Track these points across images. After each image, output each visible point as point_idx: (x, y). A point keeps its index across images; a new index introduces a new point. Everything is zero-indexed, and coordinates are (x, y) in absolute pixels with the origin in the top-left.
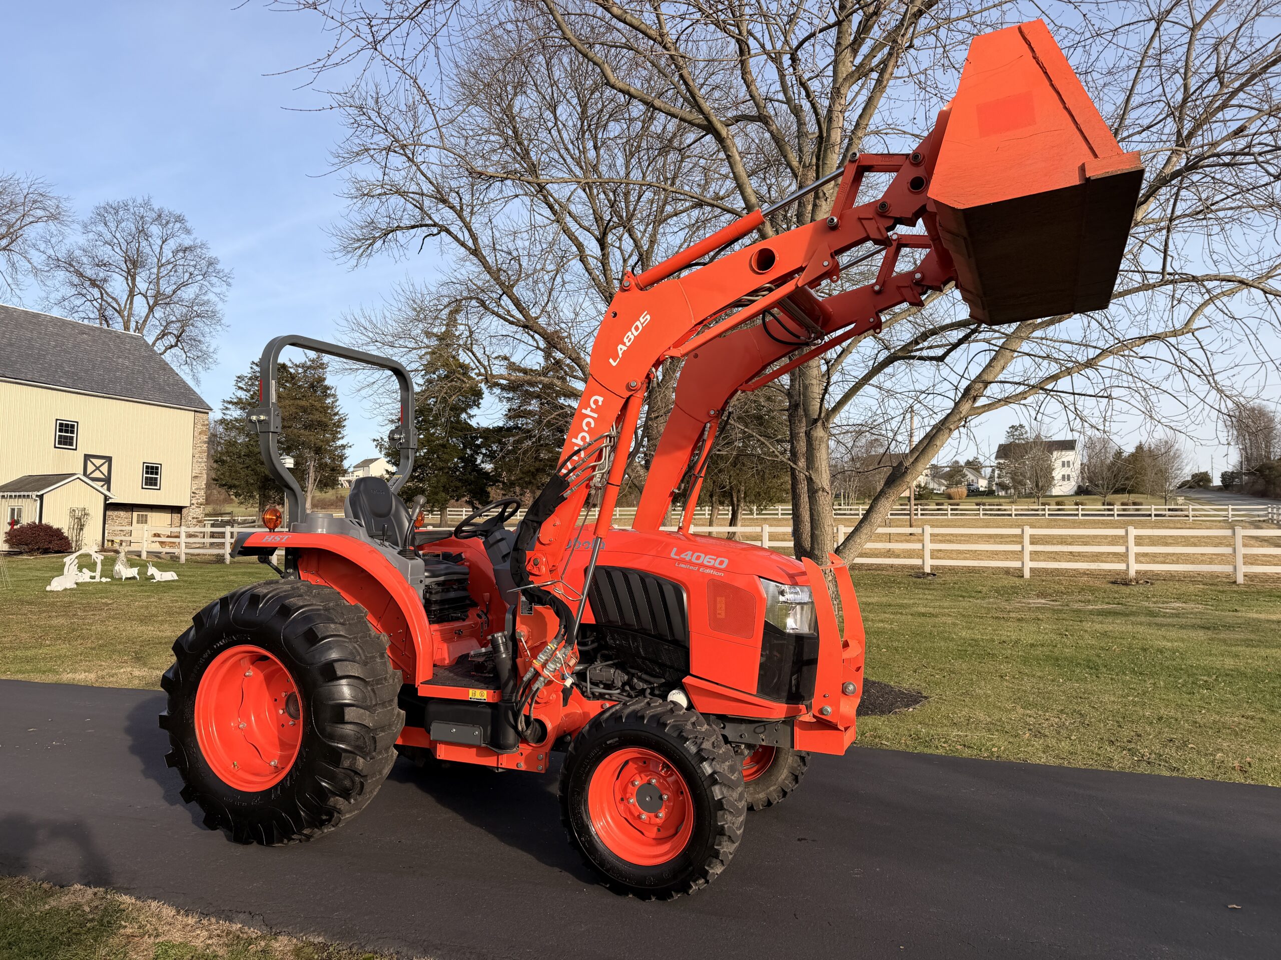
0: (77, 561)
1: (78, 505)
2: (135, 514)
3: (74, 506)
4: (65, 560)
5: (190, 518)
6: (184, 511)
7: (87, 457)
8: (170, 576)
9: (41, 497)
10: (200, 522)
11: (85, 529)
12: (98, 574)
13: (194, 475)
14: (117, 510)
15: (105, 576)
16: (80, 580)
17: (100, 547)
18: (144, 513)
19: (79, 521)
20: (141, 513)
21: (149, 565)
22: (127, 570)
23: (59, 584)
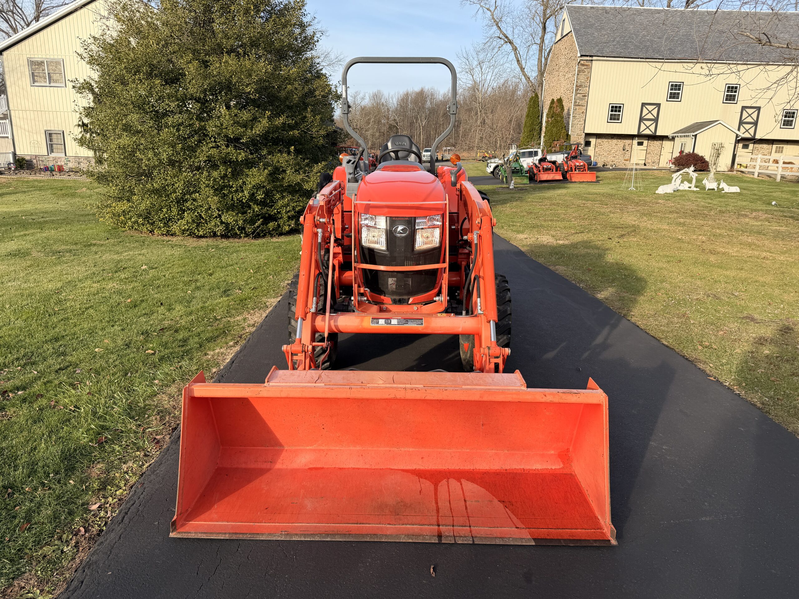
0: (681, 176)
1: (718, 141)
2: (774, 146)
3: (715, 142)
4: (672, 176)
7: (744, 108)
8: (736, 189)
9: (696, 136)
11: (721, 156)
12: (693, 185)
14: (762, 144)
15: (696, 187)
16: (681, 188)
17: (729, 169)
18: (781, 146)
19: (718, 151)
20: (779, 146)
21: (722, 181)
22: (710, 184)
23: (662, 190)
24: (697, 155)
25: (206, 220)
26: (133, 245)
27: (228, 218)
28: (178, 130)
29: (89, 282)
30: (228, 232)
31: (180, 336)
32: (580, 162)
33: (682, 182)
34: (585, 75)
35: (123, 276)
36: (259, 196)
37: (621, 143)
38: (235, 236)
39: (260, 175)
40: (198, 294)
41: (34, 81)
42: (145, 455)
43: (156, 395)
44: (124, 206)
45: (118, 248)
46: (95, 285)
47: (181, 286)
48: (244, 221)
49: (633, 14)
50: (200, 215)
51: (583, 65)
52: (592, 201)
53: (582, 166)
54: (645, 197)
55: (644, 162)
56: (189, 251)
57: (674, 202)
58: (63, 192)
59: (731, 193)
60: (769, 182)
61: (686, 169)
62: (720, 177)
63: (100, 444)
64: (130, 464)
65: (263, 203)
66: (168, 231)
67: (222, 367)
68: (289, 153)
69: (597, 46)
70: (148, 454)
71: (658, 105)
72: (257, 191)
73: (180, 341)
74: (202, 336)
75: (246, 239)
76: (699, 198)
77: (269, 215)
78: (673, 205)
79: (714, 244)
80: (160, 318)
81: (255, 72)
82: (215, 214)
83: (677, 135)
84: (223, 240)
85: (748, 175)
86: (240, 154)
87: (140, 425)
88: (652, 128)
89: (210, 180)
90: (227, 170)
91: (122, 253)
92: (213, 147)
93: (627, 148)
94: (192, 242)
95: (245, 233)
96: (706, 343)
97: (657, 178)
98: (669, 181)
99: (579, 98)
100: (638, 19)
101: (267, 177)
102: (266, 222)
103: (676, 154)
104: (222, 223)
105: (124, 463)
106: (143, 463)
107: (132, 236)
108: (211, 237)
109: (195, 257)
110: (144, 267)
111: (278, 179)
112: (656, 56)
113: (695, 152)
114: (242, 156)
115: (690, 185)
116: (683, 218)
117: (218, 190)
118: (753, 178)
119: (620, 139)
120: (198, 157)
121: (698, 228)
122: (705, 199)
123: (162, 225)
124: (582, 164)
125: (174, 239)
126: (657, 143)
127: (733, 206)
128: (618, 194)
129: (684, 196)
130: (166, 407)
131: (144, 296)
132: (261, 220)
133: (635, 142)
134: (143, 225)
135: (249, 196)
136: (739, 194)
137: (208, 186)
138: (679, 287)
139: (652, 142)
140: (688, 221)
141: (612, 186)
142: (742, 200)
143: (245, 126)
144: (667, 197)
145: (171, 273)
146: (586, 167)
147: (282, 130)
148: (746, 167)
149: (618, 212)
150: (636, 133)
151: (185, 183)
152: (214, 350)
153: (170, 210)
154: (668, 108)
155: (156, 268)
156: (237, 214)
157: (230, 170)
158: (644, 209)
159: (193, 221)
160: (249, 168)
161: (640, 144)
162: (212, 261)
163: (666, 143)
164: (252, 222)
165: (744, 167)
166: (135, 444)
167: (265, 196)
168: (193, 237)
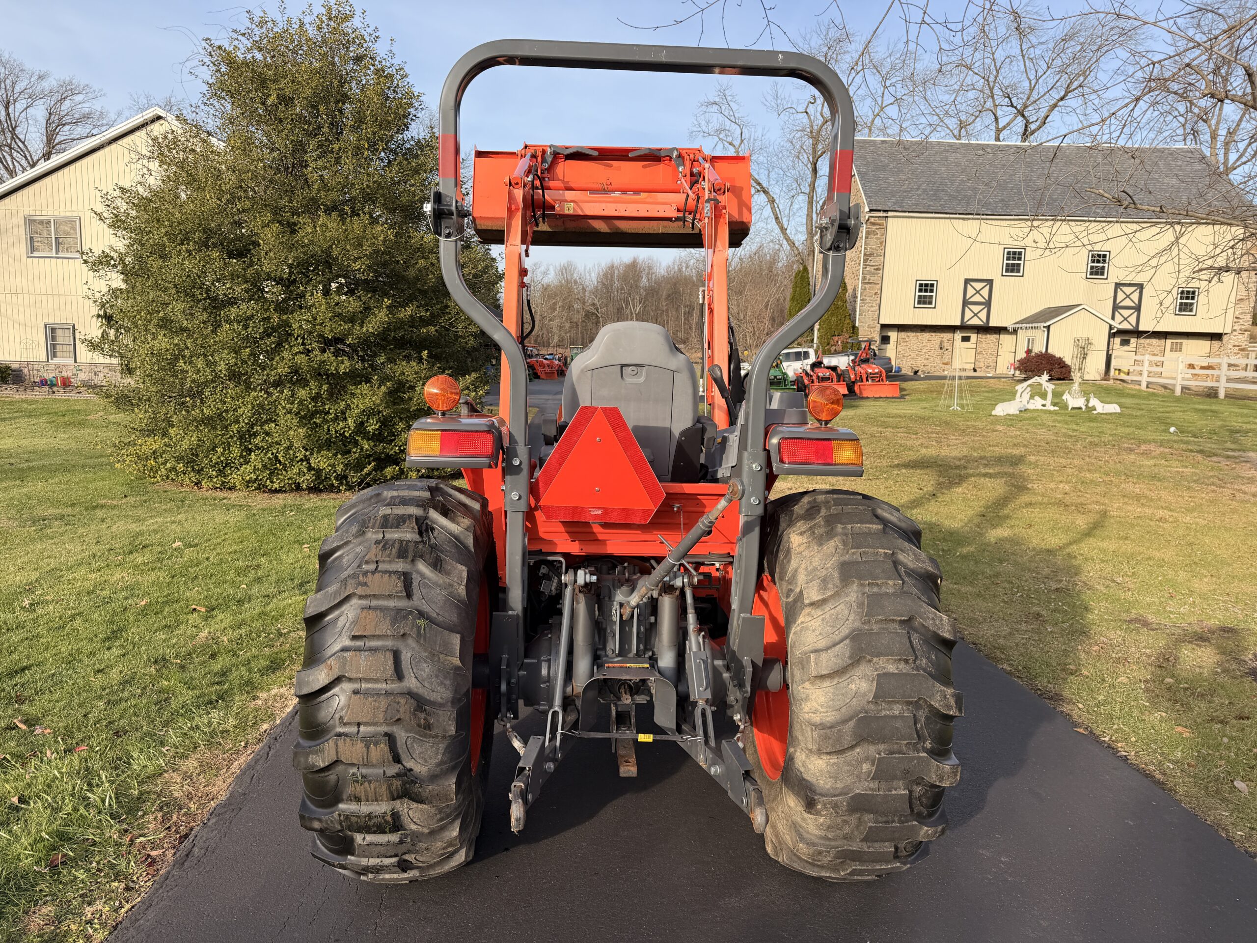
0: (1029, 389)
1: (1082, 334)
2: (1169, 342)
3: (1078, 336)
4: (1017, 388)
5: (1230, 346)
6: (1225, 338)
7: (1118, 285)
8: (1114, 408)
9: (1048, 327)
10: (1243, 350)
11: (1088, 358)
12: (1048, 402)
13: (1239, 297)
14: (1149, 338)
15: (1054, 404)
16: (1031, 406)
17: (1103, 376)
18: (1179, 341)
19: (1083, 350)
20: (1175, 341)
21: (1092, 396)
22: (1074, 400)
23: (1002, 410)
24: (1052, 357)
25: (285, 466)
26: (163, 507)
27: (320, 461)
28: (246, 327)
29: (82, 571)
30: (320, 483)
31: (217, 666)
32: (873, 368)
33: (1032, 397)
34: (877, 238)
35: (140, 560)
36: (370, 426)
37: (936, 338)
38: (331, 489)
39: (373, 395)
40: (255, 591)
41: (33, 249)
42: (128, 889)
43: (161, 774)
44: (155, 443)
45: (140, 512)
46: (92, 576)
47: (232, 574)
48: (346, 465)
49: (945, 150)
50: (276, 457)
51: (873, 224)
52: (893, 428)
53: (877, 373)
54: (975, 421)
55: (972, 366)
56: (254, 515)
57: (1020, 429)
58: (66, 419)
59: (1106, 414)
60: (1164, 396)
61: (1036, 378)
62: (1089, 389)
63: (53, 867)
64: (99, 905)
65: (377, 437)
66: (223, 482)
67: (278, 722)
68: (420, 360)
69: (894, 196)
70: (131, 884)
71: (990, 282)
72: (368, 419)
73: (215, 674)
74: (252, 664)
75: (348, 493)
76: (1059, 422)
77: (387, 455)
78: (1018, 433)
79: (1082, 496)
80: (189, 632)
81: (367, 240)
82: (300, 456)
83: (1020, 326)
84: (311, 495)
85: (1131, 386)
86: (342, 363)
87: (126, 831)
88: (983, 315)
89: (292, 403)
90: (321, 386)
91: (145, 519)
92: (300, 353)
93: (946, 345)
94: (261, 500)
95: (347, 484)
96: (1071, 667)
97: (993, 391)
98: (1011, 395)
99: (870, 273)
100: (952, 157)
101: (385, 397)
102: (380, 468)
103: (1021, 355)
104: (310, 468)
105: (89, 904)
106: (121, 903)
107: (166, 492)
108: (292, 490)
109: (262, 526)
110: (177, 544)
111: (402, 400)
112: (984, 210)
113: (1050, 351)
114: (345, 366)
115: (1044, 402)
116: (1034, 455)
117: (306, 418)
118: (1140, 391)
119: (935, 332)
120: (275, 369)
121: (1058, 471)
122: (1067, 423)
123: (214, 473)
124: (877, 371)
125: (233, 495)
126: (992, 338)
127: (1111, 435)
128: (933, 417)
129: (1035, 419)
130: (176, 794)
131: (169, 594)
132: (373, 464)
133: (958, 336)
134: (184, 474)
135: (355, 427)
136: (1119, 415)
137: (289, 412)
138: (1029, 570)
139: (984, 337)
140: (1042, 459)
141: (925, 404)
142: (1123, 425)
143: (352, 320)
144: (1010, 420)
145: (218, 554)
146: (884, 375)
147: (410, 326)
148: (1128, 374)
149: (932, 445)
150: (958, 323)
151: (253, 408)
152: (269, 690)
153: (229, 449)
154: (1004, 286)
155: (197, 545)
156: (335, 455)
157: (325, 387)
158: (973, 441)
159: (265, 466)
160: (356, 384)
161: (966, 339)
162: (287, 533)
163: (1004, 337)
164: (359, 466)
165: (1124, 373)
166: (112, 866)
167: (380, 427)
168: (264, 491)
